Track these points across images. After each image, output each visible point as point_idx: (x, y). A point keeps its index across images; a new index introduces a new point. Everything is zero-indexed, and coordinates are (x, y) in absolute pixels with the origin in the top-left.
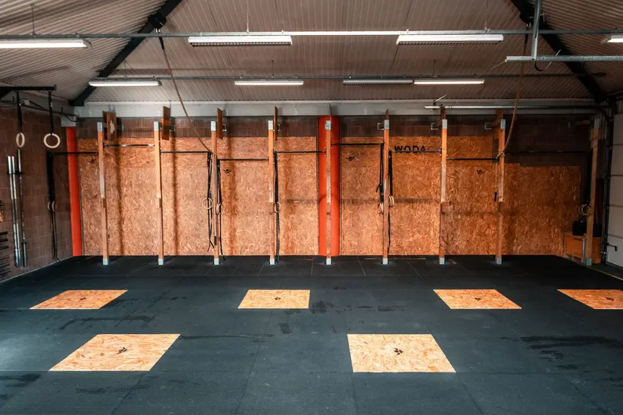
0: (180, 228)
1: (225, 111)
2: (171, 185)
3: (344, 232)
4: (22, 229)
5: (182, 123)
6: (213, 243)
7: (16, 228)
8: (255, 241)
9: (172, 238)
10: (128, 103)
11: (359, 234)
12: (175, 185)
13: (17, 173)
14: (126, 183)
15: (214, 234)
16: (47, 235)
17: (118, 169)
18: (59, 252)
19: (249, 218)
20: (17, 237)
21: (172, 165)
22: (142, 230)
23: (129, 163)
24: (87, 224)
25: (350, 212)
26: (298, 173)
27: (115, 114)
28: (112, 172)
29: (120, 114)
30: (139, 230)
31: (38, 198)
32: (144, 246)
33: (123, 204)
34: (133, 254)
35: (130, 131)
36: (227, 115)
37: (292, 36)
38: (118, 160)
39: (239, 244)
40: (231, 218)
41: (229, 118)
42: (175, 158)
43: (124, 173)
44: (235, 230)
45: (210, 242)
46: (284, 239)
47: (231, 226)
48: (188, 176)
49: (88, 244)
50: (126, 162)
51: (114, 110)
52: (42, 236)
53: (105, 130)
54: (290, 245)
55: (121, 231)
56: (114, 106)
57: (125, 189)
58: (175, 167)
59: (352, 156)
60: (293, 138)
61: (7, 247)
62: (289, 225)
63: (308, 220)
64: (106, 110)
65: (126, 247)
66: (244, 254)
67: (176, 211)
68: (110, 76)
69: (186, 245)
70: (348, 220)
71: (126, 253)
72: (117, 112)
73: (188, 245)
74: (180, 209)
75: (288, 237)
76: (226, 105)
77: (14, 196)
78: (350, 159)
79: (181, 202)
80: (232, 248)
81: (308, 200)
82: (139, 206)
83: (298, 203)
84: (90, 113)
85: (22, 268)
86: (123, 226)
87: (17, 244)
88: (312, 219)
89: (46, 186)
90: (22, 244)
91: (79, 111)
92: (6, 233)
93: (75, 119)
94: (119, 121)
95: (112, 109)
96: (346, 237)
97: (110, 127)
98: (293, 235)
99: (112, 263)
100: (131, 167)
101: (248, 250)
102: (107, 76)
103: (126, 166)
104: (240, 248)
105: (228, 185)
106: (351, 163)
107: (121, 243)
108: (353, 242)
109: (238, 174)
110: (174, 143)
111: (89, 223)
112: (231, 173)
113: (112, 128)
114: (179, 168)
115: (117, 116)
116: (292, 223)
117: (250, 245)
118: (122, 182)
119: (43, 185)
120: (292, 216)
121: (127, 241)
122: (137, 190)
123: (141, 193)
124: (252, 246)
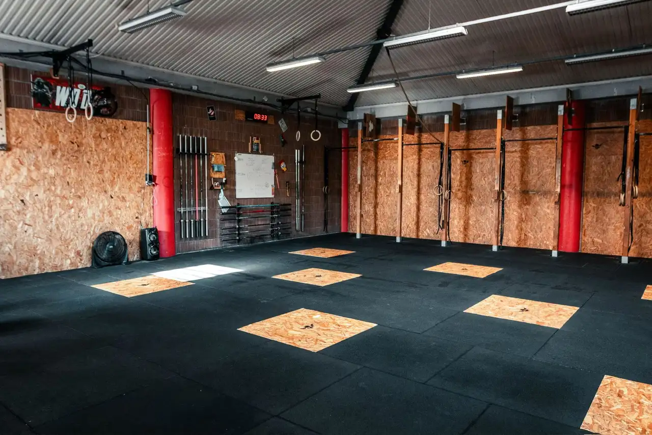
0: (422, 214)
1: (463, 105)
2: (416, 175)
3: (586, 227)
4: (302, 204)
5: (428, 119)
6: (441, 226)
7: (298, 202)
8: (488, 229)
9: (414, 223)
10: (384, 105)
11: (604, 230)
12: (419, 175)
13: (301, 162)
14: (381, 174)
15: (443, 218)
16: (321, 211)
17: (376, 162)
18: (329, 227)
19: (483, 208)
20: (298, 209)
21: (417, 157)
22: (391, 214)
23: (385, 157)
24: (352, 206)
25: (593, 205)
26: (535, 163)
27: (375, 116)
28: (371, 164)
29: (378, 115)
30: (389, 213)
31: (316, 183)
32: (392, 228)
33: (379, 191)
34: (383, 235)
35: (386, 128)
36: (465, 108)
37: (465, 27)
38: (376, 154)
39: (472, 232)
40: (465, 206)
41: (468, 111)
42: (420, 150)
43: (380, 165)
44: (469, 219)
45: (439, 225)
46: (517, 231)
47: (465, 215)
48: (430, 167)
49: (352, 223)
50: (382, 156)
51: (374, 112)
52: (317, 212)
53: (365, 129)
54: (523, 236)
55: (376, 214)
56: (374, 108)
57: (380, 179)
58: (420, 159)
59: (599, 144)
60: (532, 127)
61: (290, 215)
62: (523, 216)
63: (545, 212)
64: (368, 112)
65: (379, 228)
66: (477, 242)
67: (418, 199)
68: (365, 83)
69: (425, 230)
70: (590, 215)
71: (379, 233)
72: (376, 114)
73: (427, 230)
74: (422, 197)
75: (522, 229)
76: (464, 99)
77: (298, 179)
78: (597, 146)
79: (423, 191)
80: (466, 235)
81: (545, 192)
82: (390, 193)
83: (534, 194)
84: (358, 116)
85: (300, 233)
86: (378, 210)
87: (298, 214)
88: (548, 211)
89: (323, 174)
90: (301, 215)
91: (351, 116)
92: (290, 205)
93: (347, 122)
94: (378, 122)
95: (373, 111)
96: (588, 233)
97: (369, 126)
98: (527, 227)
99: (363, 238)
100: (386, 159)
101: (481, 238)
102: (363, 83)
103: (382, 159)
104: (472, 237)
105: (465, 175)
106: (597, 151)
107: (375, 223)
108: (596, 239)
109: (474, 164)
110: (419, 137)
111: (353, 206)
112: (468, 164)
113: (371, 127)
114: (423, 160)
115: (376, 117)
116: (526, 215)
117: (482, 234)
118: (379, 172)
119: (320, 173)
120: (527, 207)
121: (380, 223)
122: (389, 179)
123: (392, 182)
124: (484, 235)
